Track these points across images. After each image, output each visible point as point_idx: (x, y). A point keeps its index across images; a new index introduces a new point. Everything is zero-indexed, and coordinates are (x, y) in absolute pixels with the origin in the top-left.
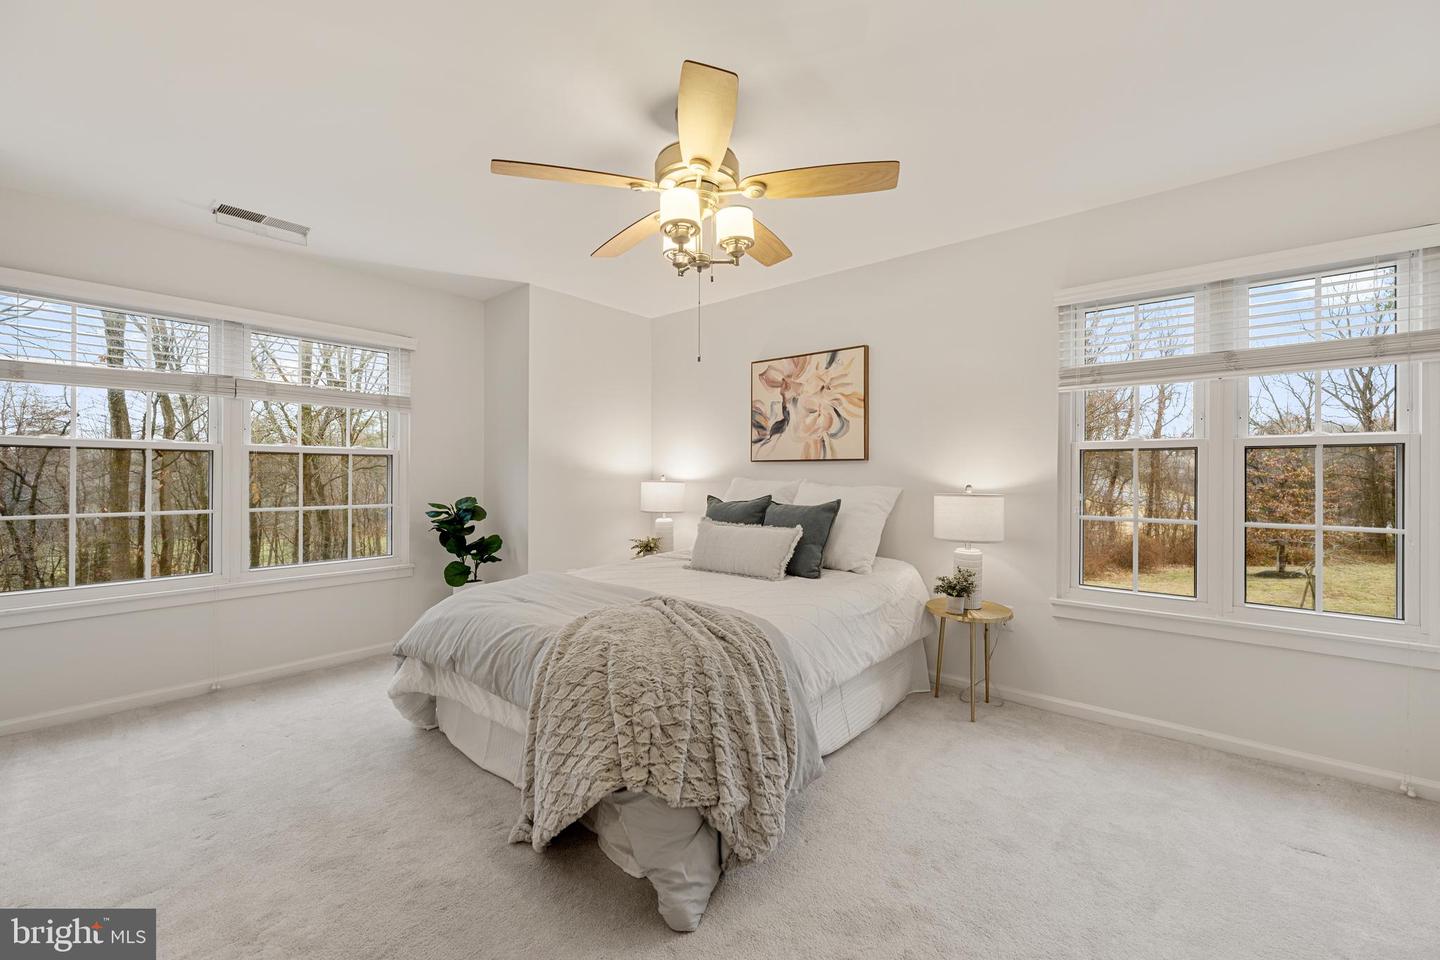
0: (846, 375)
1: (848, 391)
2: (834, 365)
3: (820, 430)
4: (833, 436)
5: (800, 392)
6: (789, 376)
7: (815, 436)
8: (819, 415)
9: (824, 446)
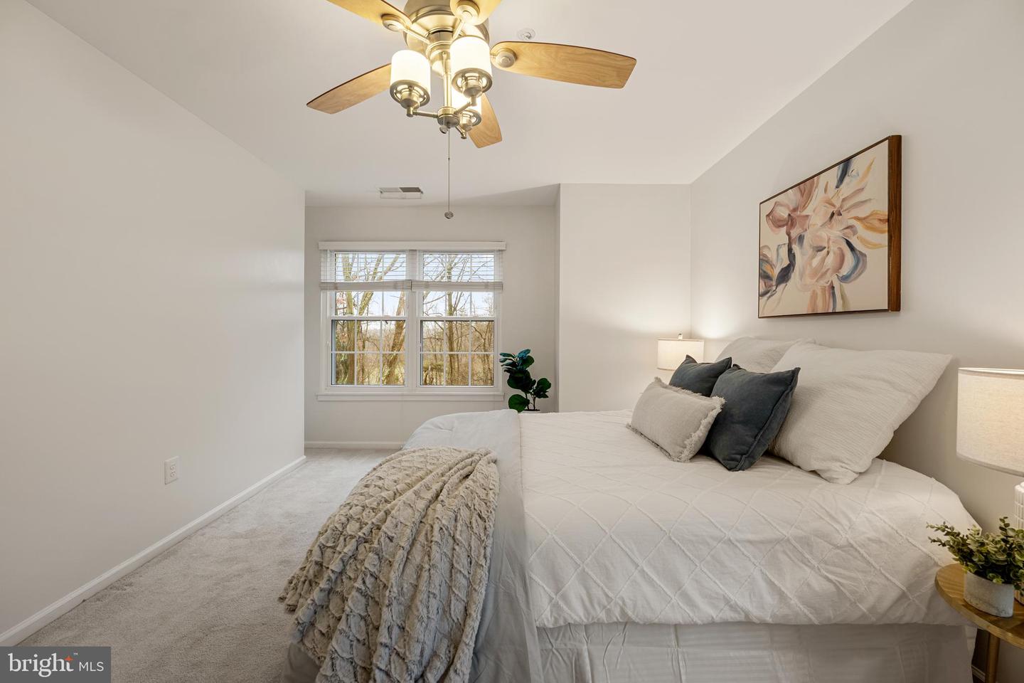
0: (862, 189)
1: (863, 212)
2: (847, 180)
3: (828, 274)
4: (845, 279)
5: (806, 227)
6: (795, 210)
7: (823, 283)
8: (828, 253)
9: (834, 294)
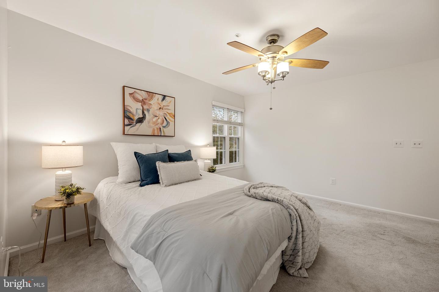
0: (169, 106)
1: (169, 112)
2: (164, 101)
3: (159, 124)
4: (164, 127)
5: (150, 107)
6: (145, 99)
7: (157, 126)
8: (159, 118)
9: (161, 130)
